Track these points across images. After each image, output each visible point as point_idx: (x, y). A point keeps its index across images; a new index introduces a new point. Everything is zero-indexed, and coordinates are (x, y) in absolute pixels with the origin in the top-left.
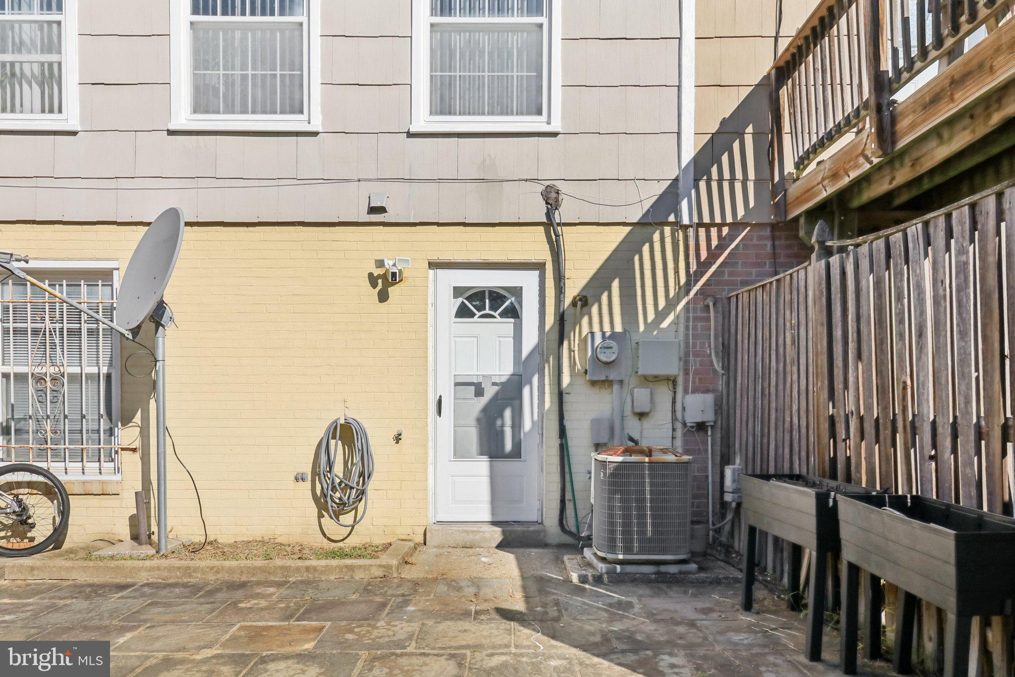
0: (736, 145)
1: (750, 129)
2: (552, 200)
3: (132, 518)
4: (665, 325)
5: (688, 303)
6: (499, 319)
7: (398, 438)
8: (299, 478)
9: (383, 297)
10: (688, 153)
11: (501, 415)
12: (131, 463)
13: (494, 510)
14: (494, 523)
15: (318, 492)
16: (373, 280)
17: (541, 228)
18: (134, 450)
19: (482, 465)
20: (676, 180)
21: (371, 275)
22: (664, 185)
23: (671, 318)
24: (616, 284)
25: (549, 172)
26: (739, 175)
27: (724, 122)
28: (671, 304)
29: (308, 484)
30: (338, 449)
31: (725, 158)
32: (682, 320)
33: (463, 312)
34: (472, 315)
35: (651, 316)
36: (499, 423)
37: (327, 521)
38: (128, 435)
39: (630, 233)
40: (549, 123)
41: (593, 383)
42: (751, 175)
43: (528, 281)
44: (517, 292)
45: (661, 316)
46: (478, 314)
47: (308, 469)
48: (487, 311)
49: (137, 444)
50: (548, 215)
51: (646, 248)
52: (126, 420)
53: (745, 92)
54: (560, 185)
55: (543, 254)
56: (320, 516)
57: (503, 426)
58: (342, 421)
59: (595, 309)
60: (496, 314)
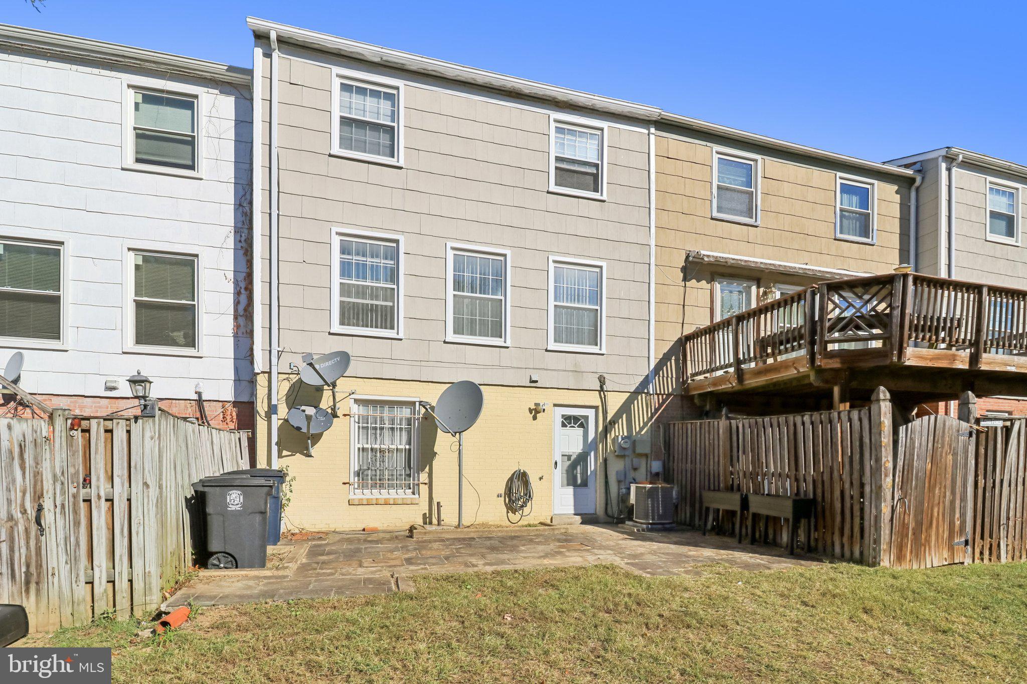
0: (669, 363)
1: (673, 358)
2: (602, 380)
3: (425, 515)
4: (643, 433)
5: (651, 424)
6: (578, 428)
7: (541, 479)
8: (499, 496)
9: (535, 418)
10: (652, 366)
12: (424, 489)
13: (576, 508)
14: (577, 514)
15: (507, 502)
16: (530, 411)
17: (598, 392)
18: (426, 484)
19: (570, 490)
20: (647, 376)
21: (530, 408)
22: (643, 377)
23: (646, 429)
24: (624, 416)
25: (601, 370)
26: (670, 376)
27: (664, 354)
28: (645, 424)
29: (503, 499)
30: (516, 483)
31: (665, 368)
32: (650, 431)
33: (563, 425)
35: (638, 429)
37: (510, 514)
38: (424, 477)
39: (630, 396)
40: (600, 349)
41: (618, 456)
42: (674, 376)
43: (591, 413)
44: (586, 418)
45: (641, 429)
46: (569, 426)
47: (503, 492)
48: (572, 425)
49: (427, 481)
50: (601, 387)
51: (636, 402)
52: (423, 470)
53: (672, 343)
54: (605, 375)
55: (598, 403)
56: (508, 512)
58: (518, 470)
59: (616, 426)
60: (576, 426)
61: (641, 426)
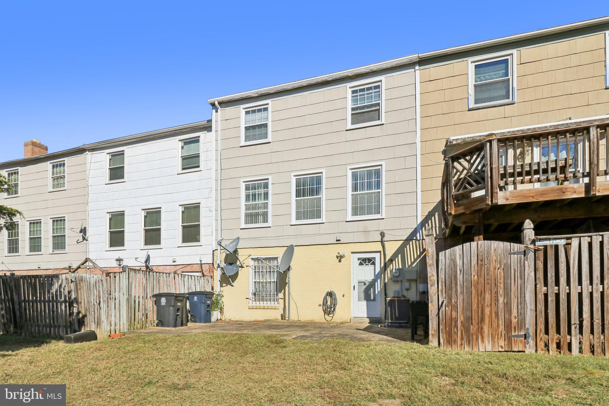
0: (433, 218)
1: (437, 214)
2: (382, 235)
3: (282, 315)
4: (413, 266)
5: (420, 260)
6: (370, 265)
7: (343, 296)
8: (320, 305)
9: (340, 261)
10: (420, 221)
11: (370, 290)
12: (281, 301)
13: (367, 315)
14: (367, 318)
15: (324, 309)
16: (337, 257)
17: (380, 242)
18: (282, 299)
19: (364, 303)
20: (416, 228)
21: (337, 256)
22: (413, 229)
23: (416, 263)
24: (400, 256)
25: (382, 228)
26: (434, 225)
27: (429, 212)
28: (415, 260)
29: (322, 307)
30: (329, 298)
31: (430, 222)
32: (419, 265)
33: (361, 264)
34: (363, 265)
35: (410, 264)
36: (369, 292)
37: (326, 316)
38: (281, 295)
39: (403, 242)
40: (382, 216)
41: (394, 281)
42: (437, 225)
43: (377, 256)
44: (374, 258)
45: (412, 263)
46: (365, 264)
47: (322, 303)
48: (367, 263)
49: (283, 297)
50: (382, 239)
51: (408, 246)
52: (280, 292)
53: (435, 204)
54: (385, 232)
55: (381, 249)
56: (325, 315)
57: (371, 293)
58: (330, 292)
59: (394, 262)
60: (369, 264)
61: (412, 261)
